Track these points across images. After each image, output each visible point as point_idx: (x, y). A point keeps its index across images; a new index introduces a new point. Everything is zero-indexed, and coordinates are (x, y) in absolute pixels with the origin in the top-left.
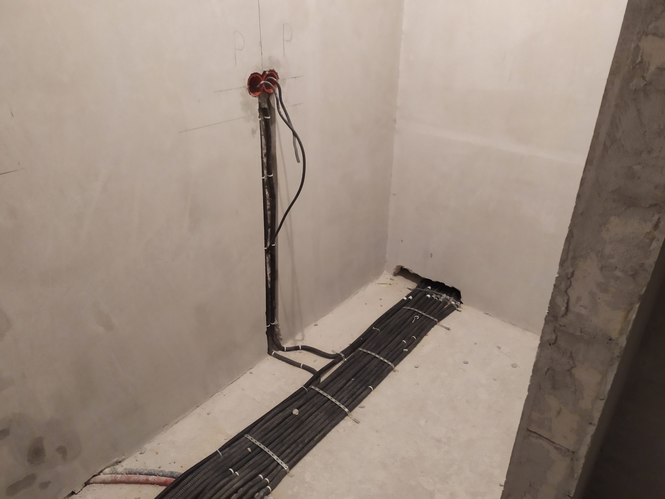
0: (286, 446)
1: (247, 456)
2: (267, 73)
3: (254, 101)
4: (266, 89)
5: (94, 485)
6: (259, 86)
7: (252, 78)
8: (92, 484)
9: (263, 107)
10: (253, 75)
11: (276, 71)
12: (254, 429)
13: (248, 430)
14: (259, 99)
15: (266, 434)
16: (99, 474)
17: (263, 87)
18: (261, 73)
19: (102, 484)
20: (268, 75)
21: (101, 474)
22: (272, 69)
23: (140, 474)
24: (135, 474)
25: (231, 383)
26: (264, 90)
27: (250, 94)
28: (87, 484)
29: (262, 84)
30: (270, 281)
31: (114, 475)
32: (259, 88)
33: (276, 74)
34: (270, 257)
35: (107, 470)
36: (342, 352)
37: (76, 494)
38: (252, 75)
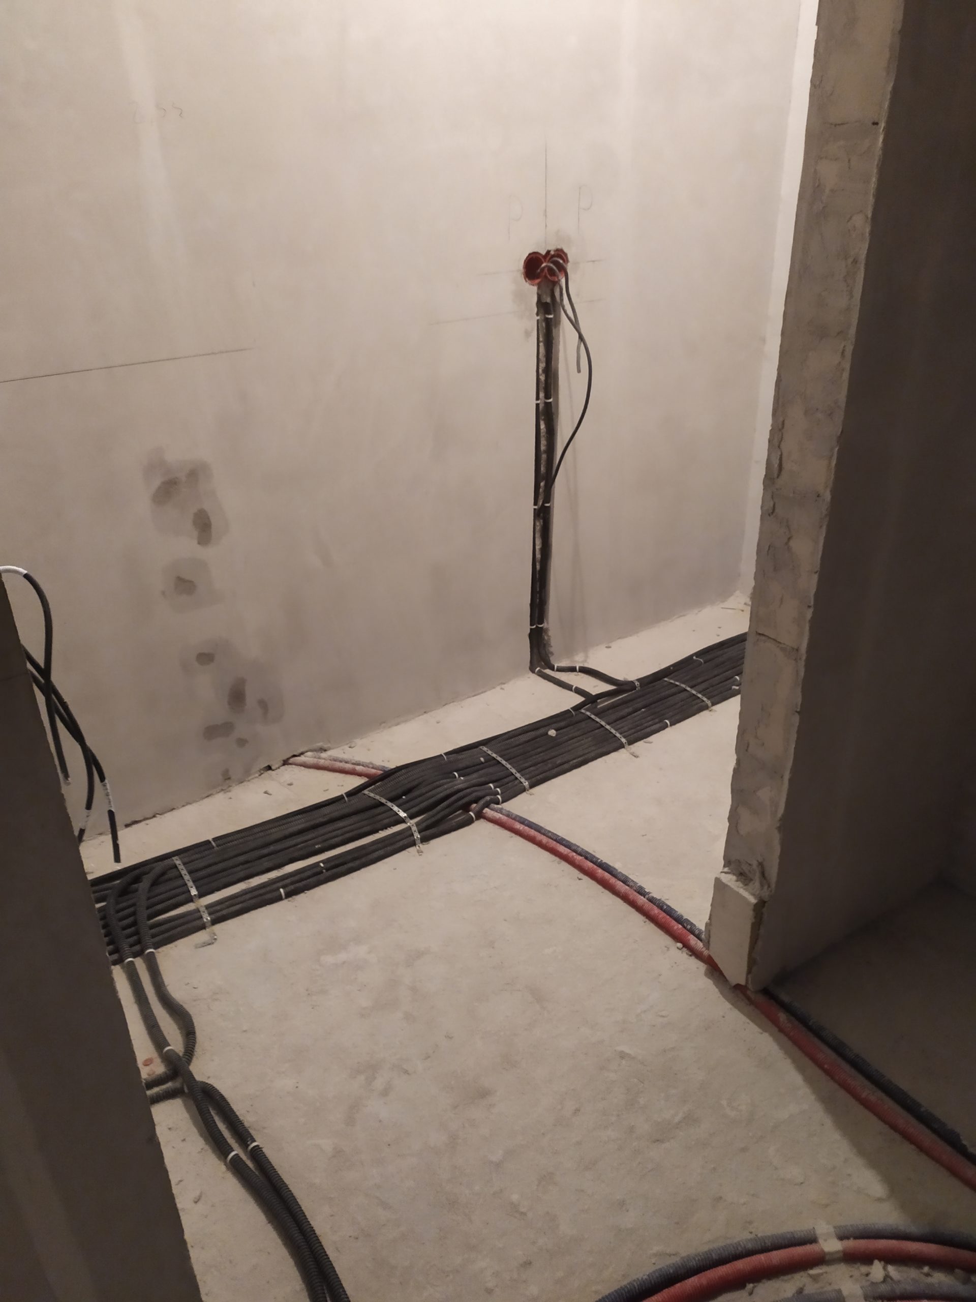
0: (530, 763)
1: (477, 765)
2: (552, 253)
3: (531, 291)
4: (548, 276)
5: (294, 766)
6: (539, 271)
7: (530, 259)
8: (291, 764)
9: (545, 301)
10: (532, 256)
11: (565, 250)
12: (493, 742)
13: (485, 742)
14: (539, 288)
15: (508, 749)
16: (299, 755)
17: (544, 272)
18: (543, 252)
19: (302, 767)
20: (553, 256)
21: (302, 756)
22: (559, 247)
23: (346, 762)
24: (341, 761)
25: (473, 695)
26: (546, 277)
27: (526, 281)
28: (286, 763)
29: (544, 267)
30: (539, 559)
31: (316, 760)
32: (539, 273)
33: (566, 255)
34: (542, 523)
35: (309, 754)
36: (638, 680)
37: (273, 770)
38: (530, 254)
